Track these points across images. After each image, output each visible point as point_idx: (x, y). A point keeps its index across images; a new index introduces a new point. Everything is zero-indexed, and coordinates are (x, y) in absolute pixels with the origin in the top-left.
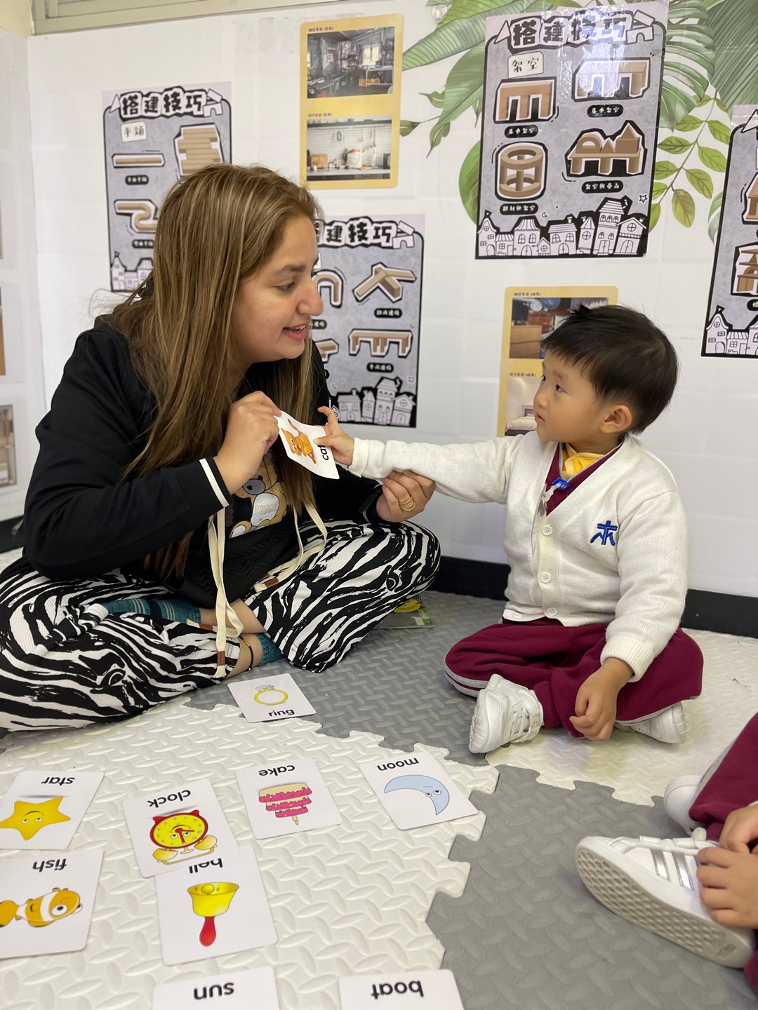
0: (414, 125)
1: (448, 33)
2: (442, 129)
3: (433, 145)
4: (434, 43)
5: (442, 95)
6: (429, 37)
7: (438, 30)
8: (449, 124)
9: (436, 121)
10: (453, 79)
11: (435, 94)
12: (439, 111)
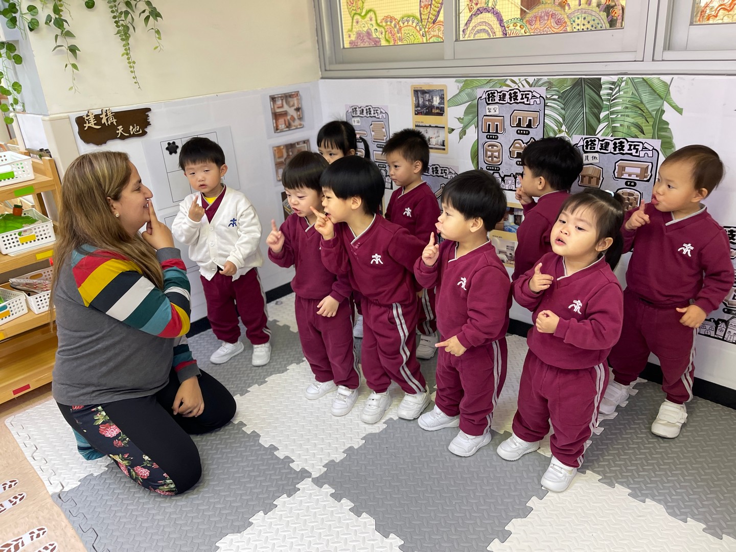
0: (453, 130)
1: (463, 94)
2: (463, 133)
3: (460, 139)
4: (459, 97)
5: (463, 119)
6: (457, 95)
7: (459, 92)
8: (465, 131)
9: (461, 129)
10: (467, 112)
11: (460, 118)
12: (462, 125)
